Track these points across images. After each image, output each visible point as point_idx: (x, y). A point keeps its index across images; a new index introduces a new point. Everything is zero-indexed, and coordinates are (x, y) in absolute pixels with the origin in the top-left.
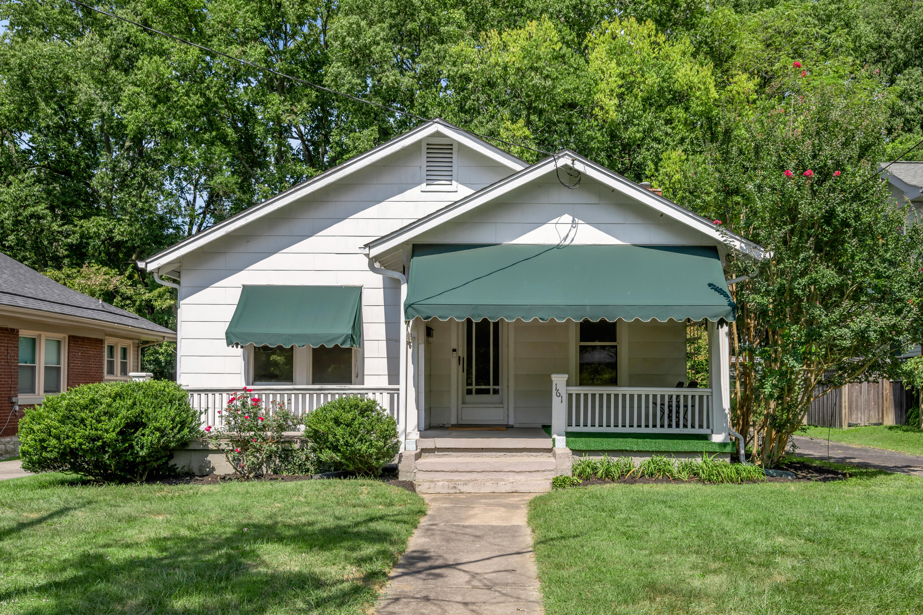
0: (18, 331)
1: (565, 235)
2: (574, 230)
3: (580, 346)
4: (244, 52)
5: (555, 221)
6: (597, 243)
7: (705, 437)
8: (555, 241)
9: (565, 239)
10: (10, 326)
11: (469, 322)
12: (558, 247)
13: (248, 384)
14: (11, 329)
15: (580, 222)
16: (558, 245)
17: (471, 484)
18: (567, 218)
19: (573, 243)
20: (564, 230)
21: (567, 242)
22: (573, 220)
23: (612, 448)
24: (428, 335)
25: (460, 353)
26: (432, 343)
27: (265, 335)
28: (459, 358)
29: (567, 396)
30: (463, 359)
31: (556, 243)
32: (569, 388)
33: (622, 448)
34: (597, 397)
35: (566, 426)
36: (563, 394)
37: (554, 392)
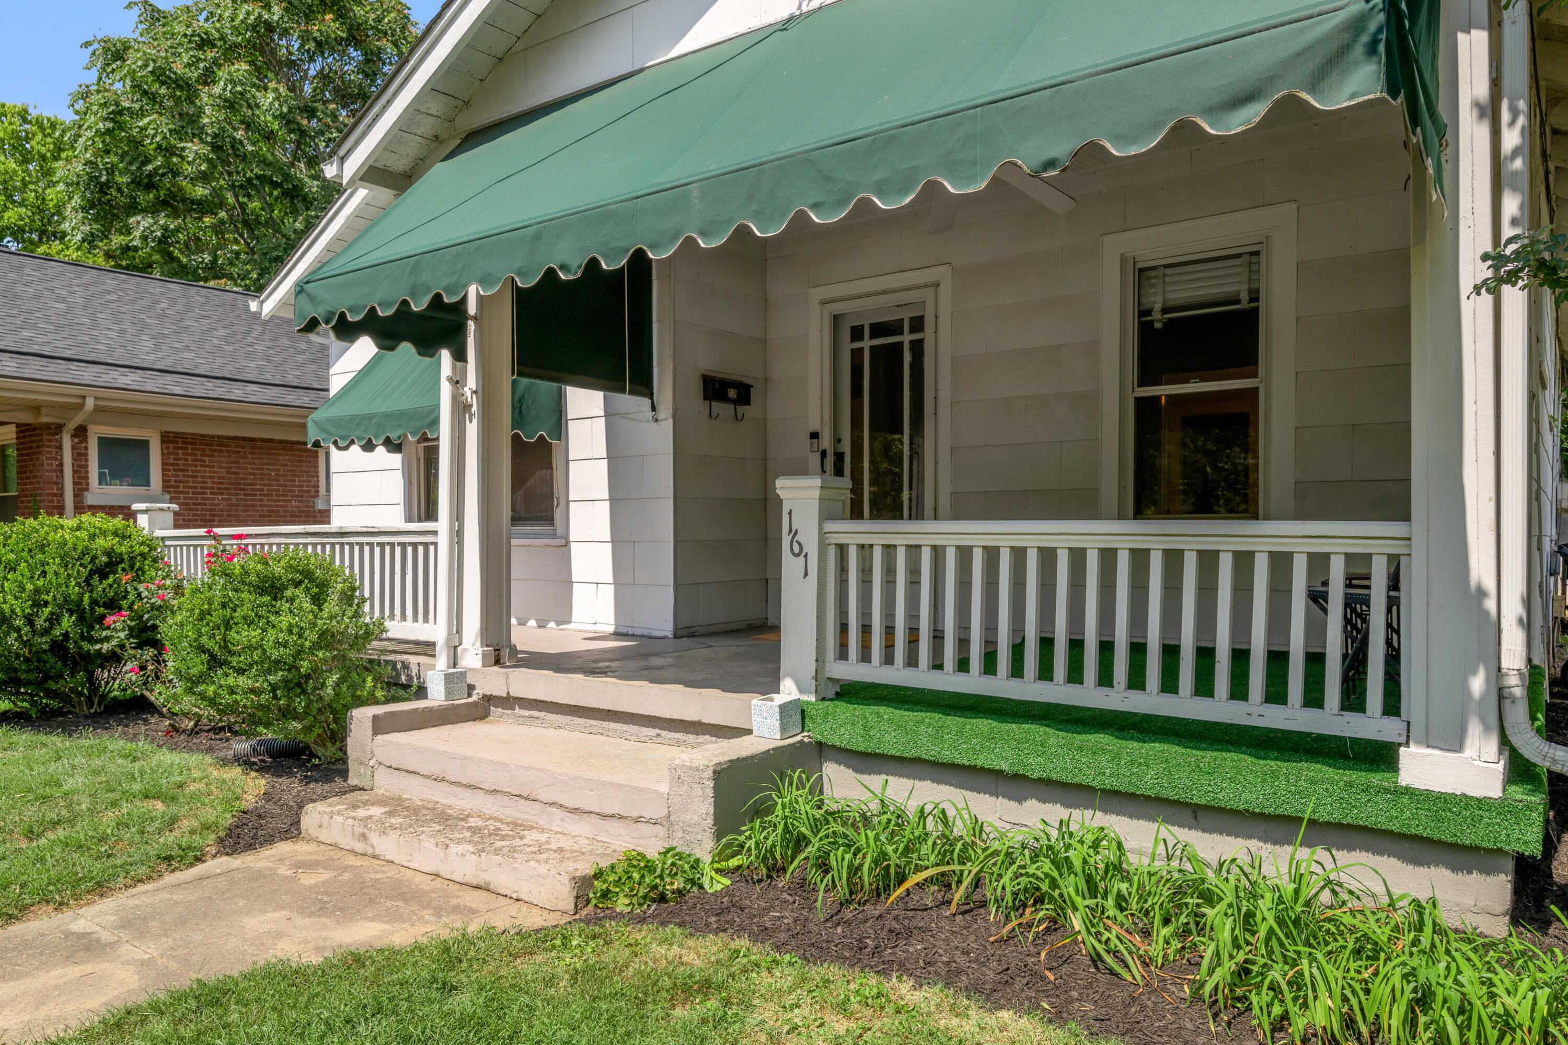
3: (1139, 401)
8: (783, 10)
12: (786, 25)
16: (791, 18)
23: (947, 755)
24: (724, 399)
25: (826, 442)
26: (766, 419)
27: (352, 418)
28: (824, 454)
29: (832, 553)
30: (839, 457)
31: (785, 15)
32: (830, 526)
33: (982, 761)
34: (926, 557)
35: (820, 659)
36: (812, 547)
37: (786, 540)
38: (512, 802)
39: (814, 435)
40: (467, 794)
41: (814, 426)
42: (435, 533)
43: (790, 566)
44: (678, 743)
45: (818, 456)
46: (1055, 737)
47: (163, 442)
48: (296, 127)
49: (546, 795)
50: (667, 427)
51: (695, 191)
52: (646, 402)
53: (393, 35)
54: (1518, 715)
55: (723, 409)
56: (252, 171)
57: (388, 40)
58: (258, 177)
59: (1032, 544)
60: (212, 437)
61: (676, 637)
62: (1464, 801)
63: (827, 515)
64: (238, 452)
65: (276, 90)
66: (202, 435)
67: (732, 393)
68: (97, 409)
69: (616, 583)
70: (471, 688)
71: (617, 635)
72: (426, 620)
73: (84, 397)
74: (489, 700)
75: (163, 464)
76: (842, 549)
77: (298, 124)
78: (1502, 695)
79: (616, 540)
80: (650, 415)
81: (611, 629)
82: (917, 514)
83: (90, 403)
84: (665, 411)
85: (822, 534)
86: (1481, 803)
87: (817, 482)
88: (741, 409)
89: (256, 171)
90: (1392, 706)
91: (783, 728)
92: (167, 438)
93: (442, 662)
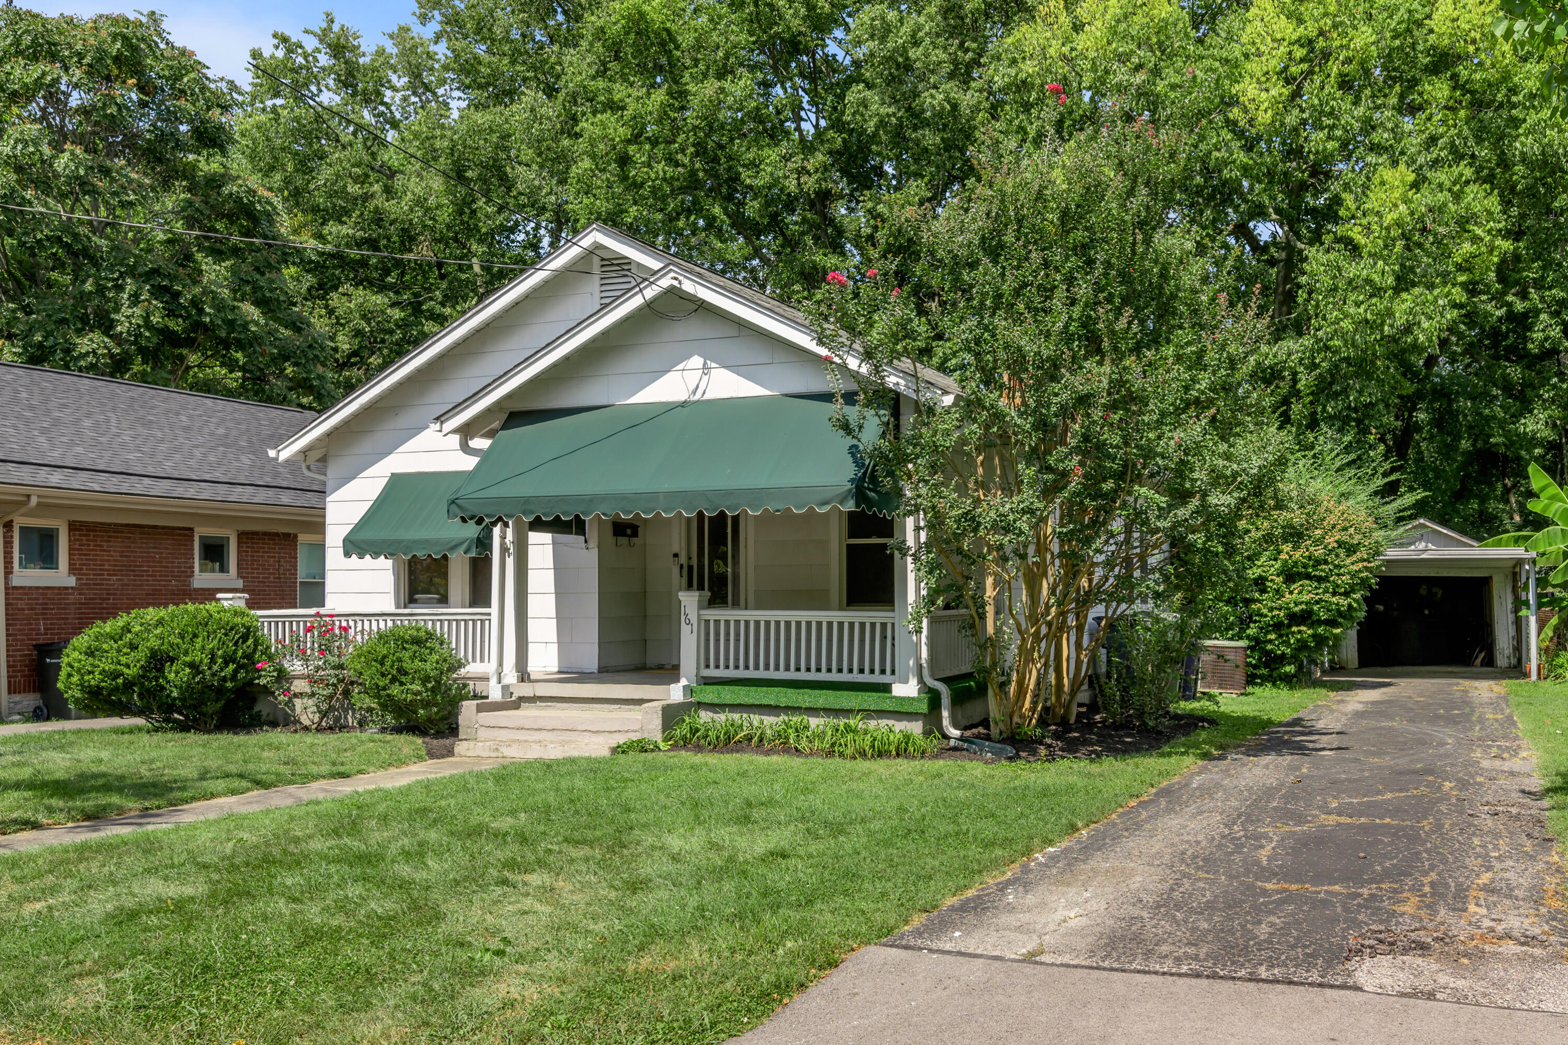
0: (296, 536)
1: (694, 386)
2: (705, 378)
3: (849, 546)
4: (722, 90)
5: (680, 367)
6: (735, 395)
7: (886, 688)
8: (682, 396)
9: (694, 392)
10: (282, 530)
11: (700, 515)
12: (683, 404)
13: (398, 607)
14: (284, 534)
15: (714, 365)
16: (685, 401)
17: (515, 746)
18: (696, 361)
19: (705, 397)
20: (693, 378)
21: (698, 396)
22: (705, 363)
23: (751, 701)
24: (624, 535)
25: (683, 559)
26: (645, 544)
27: (384, 541)
28: (681, 566)
29: (703, 623)
30: (690, 568)
31: (683, 399)
32: (702, 612)
33: (765, 702)
34: (742, 624)
35: (698, 668)
36: (694, 621)
37: (683, 618)
38: (563, 733)
39: (676, 555)
40: (537, 733)
41: (676, 549)
42: (489, 614)
43: (685, 629)
44: (630, 710)
45: (678, 567)
46: (790, 691)
47: (70, 530)
48: (91, 188)
49: (580, 728)
50: (595, 553)
51: (661, 496)
52: (582, 538)
53: (192, 95)
54: (926, 672)
55: (623, 540)
56: (42, 232)
57: (187, 100)
58: (48, 238)
59: (814, 620)
60: (110, 524)
61: (599, 672)
62: (909, 699)
63: (700, 607)
64: (129, 538)
65: (72, 153)
66: (101, 524)
67: (629, 531)
68: (39, 504)
69: (559, 642)
70: (512, 694)
71: (560, 672)
72: (482, 660)
73: (29, 496)
74: (522, 699)
75: (70, 549)
76: (707, 621)
77: (93, 185)
78: (920, 666)
79: (559, 617)
80: (584, 545)
81: (556, 669)
82: (736, 605)
83: (34, 501)
84: (593, 543)
85: (699, 615)
86: (913, 699)
87: (697, 593)
88: (634, 540)
89: (46, 232)
90: (893, 672)
91: (684, 695)
92: (74, 527)
93: (493, 681)
